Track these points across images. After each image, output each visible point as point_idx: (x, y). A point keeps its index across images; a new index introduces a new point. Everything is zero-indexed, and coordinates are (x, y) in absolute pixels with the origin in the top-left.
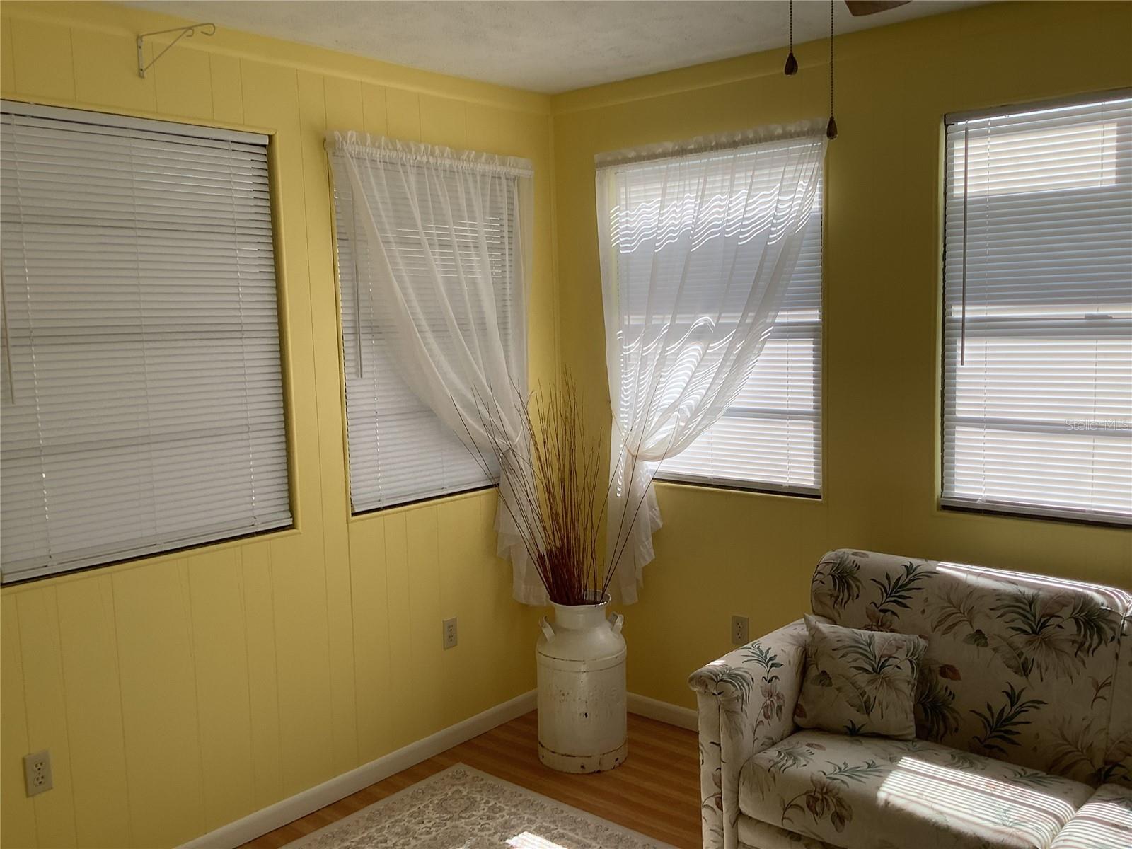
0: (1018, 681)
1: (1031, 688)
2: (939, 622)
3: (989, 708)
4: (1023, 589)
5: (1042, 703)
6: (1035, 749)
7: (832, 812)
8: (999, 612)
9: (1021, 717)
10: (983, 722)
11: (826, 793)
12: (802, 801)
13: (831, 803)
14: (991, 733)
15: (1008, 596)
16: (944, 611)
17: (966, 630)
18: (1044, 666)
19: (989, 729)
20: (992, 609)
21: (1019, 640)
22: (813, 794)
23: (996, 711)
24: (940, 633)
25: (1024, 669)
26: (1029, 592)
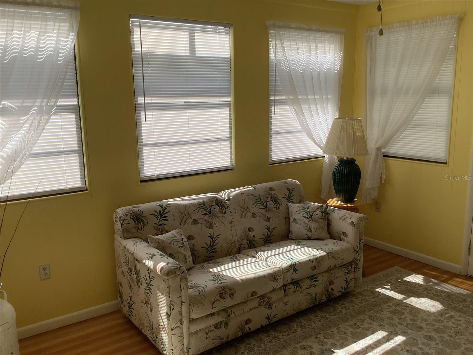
0: (211, 231)
1: (215, 231)
2: (181, 221)
3: (206, 244)
4: (199, 200)
5: (219, 235)
6: (222, 251)
7: (229, 294)
8: (197, 211)
9: (216, 242)
10: (206, 249)
11: (224, 289)
12: (218, 298)
13: (228, 291)
14: (209, 252)
15: (196, 204)
16: (181, 216)
17: (190, 221)
18: (216, 223)
19: (208, 251)
20: (195, 210)
21: (206, 217)
22: (220, 292)
23: (209, 244)
24: (183, 225)
25: (211, 227)
26: (201, 201)
